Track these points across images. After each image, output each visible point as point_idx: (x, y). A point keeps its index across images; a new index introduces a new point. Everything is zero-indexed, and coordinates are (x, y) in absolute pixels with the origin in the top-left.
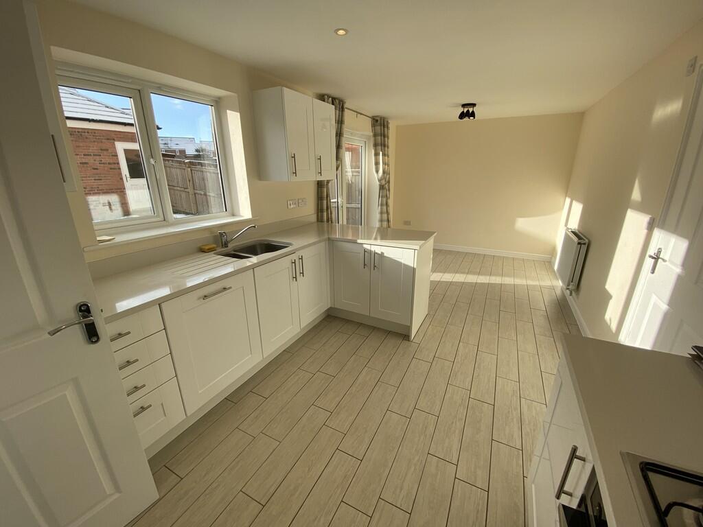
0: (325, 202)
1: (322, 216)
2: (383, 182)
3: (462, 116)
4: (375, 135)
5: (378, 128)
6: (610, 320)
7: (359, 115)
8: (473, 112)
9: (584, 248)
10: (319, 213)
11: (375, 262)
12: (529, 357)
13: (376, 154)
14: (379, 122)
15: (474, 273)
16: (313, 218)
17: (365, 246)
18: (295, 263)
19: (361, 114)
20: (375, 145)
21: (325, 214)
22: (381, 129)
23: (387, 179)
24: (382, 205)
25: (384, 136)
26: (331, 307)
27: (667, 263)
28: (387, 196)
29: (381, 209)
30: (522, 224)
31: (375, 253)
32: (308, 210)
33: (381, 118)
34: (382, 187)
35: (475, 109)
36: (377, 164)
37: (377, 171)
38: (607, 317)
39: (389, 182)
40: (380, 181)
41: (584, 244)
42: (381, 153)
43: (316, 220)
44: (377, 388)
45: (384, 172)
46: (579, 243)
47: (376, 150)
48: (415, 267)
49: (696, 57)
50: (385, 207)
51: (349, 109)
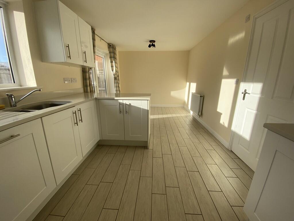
0: (88, 81)
1: (87, 89)
2: (116, 76)
3: (150, 46)
4: (110, 53)
5: (111, 49)
6: (223, 123)
7: (102, 40)
8: (154, 44)
9: (202, 98)
10: (85, 88)
11: (126, 110)
12: (198, 144)
13: (112, 62)
14: (111, 46)
15: (161, 114)
16: (82, 90)
17: (119, 101)
18: (75, 113)
19: (103, 40)
20: (111, 57)
21: (89, 88)
22: (113, 50)
23: (117, 75)
24: (116, 87)
25: (114, 53)
26: (100, 140)
27: (250, 94)
28: (118, 83)
29: (116, 89)
30: (173, 93)
31: (126, 104)
32: (78, 85)
33: (112, 45)
34: (115, 78)
35: (155, 44)
36: (112, 66)
37: (113, 70)
38: (221, 122)
39: (118, 76)
40: (114, 75)
41: (202, 96)
42: (114, 61)
43: (83, 92)
44: (141, 181)
45: (116, 71)
46: (200, 97)
47: (111, 60)
48: (148, 109)
49: (250, 15)
50: (118, 88)
51: (96, 35)
